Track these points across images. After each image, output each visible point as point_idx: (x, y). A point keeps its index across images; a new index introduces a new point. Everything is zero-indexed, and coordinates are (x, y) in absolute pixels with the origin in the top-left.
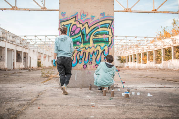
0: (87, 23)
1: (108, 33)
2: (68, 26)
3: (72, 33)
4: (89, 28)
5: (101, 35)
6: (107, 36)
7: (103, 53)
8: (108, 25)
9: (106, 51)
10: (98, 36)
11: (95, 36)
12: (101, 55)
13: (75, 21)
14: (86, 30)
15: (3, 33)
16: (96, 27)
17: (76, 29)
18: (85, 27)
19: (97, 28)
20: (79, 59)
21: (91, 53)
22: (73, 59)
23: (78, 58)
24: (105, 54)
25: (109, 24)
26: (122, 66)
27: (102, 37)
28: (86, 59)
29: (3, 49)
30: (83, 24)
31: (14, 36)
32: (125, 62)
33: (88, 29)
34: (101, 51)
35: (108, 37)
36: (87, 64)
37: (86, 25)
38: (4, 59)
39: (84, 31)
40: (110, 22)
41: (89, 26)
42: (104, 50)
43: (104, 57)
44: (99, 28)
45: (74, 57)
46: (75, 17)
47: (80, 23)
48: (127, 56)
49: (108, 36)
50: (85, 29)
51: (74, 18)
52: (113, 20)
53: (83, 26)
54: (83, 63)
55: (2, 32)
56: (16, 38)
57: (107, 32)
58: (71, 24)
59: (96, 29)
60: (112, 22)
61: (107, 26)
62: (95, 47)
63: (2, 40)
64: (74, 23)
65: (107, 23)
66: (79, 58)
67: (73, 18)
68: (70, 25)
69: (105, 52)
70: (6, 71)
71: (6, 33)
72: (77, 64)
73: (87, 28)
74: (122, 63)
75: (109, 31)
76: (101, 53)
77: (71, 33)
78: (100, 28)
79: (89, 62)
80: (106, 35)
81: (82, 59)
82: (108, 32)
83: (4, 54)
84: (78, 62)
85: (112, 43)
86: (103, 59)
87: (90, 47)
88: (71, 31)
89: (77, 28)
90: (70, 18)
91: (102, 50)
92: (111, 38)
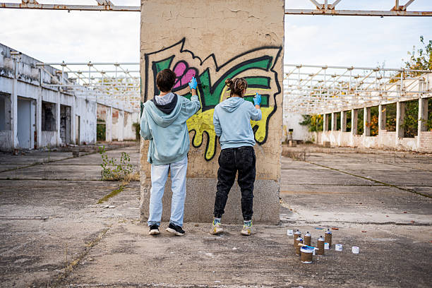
0: (213, 56)
6: (264, 92)
13: (182, 51)
14: (209, 75)
15: (5, 57)
17: (184, 73)
18: (208, 69)
25: (271, 58)
26: (314, 140)
28: (209, 150)
29: (7, 100)
31: (35, 64)
32: (322, 130)
38: (10, 123)
41: (219, 66)
46: (183, 40)
48: (327, 115)
51: (181, 44)
52: (281, 48)
53: (202, 64)
54: (201, 161)
55: (2, 53)
56: (40, 70)
58: (172, 58)
63: (3, 76)
64: (179, 56)
66: (192, 148)
67: (178, 44)
69: (259, 132)
70: (14, 154)
71: (13, 57)
73: (213, 70)
74: (315, 133)
80: (261, 90)
83: (10, 112)
85: (278, 109)
92: (275, 95)
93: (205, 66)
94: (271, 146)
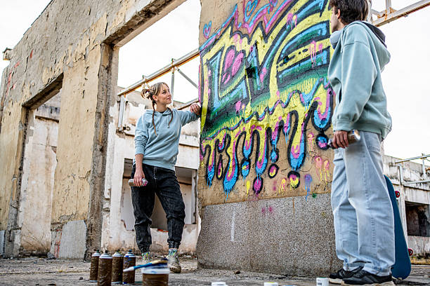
0: (260, 24)
1: (324, 31)
2: (216, 59)
3: (224, 77)
4: (266, 38)
5: (301, 50)
6: (321, 46)
7: (310, 120)
9: (323, 107)
10: (294, 57)
11: (282, 62)
12: (304, 131)
13: (231, 35)
14: (256, 51)
16: (284, 28)
17: (234, 61)
19: (288, 27)
20: (242, 163)
21: (273, 129)
22: (228, 165)
23: (240, 158)
24: (318, 123)
27: (304, 55)
28: (260, 158)
30: (250, 35)
33: (263, 43)
34: (303, 112)
35: (324, 46)
36: (263, 176)
37: (258, 35)
39: (252, 57)
41: (267, 33)
42: (315, 105)
44: (294, 27)
45: (229, 157)
47: (242, 37)
49: (325, 43)
50: (254, 48)
54: (252, 176)
57: (321, 29)
59: (284, 33)
61: (319, 4)
62: (285, 102)
66: (242, 158)
68: (220, 53)
69: (319, 111)
72: (237, 179)
75: (328, 22)
76: (306, 121)
77: (222, 78)
78: (299, 22)
79: (269, 166)
80: (318, 43)
81: (249, 161)
82: (324, 27)
84: (238, 174)
86: (313, 142)
87: (271, 107)
88: (223, 73)
89: (236, 55)
90: (222, 33)
91: (307, 108)
93: (253, 42)
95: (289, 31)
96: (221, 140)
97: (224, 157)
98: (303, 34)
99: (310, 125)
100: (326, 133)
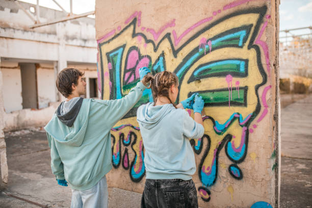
0: (168, 36)
1: (242, 69)
2: (117, 54)
3: (127, 75)
4: (175, 53)
6: (238, 83)
7: (223, 149)
8: (243, 33)
9: (237, 141)
12: (217, 156)
13: (134, 35)
14: (164, 62)
16: (196, 50)
17: (137, 63)
18: (163, 54)
19: (201, 50)
22: (134, 159)
24: (231, 154)
25: (247, 28)
30: (156, 43)
33: (172, 57)
34: (216, 140)
35: (242, 85)
37: (165, 46)
39: (159, 67)
40: (252, 19)
41: (176, 48)
42: (229, 137)
43: (230, 163)
44: (208, 52)
45: (135, 153)
46: (134, 22)
47: (148, 41)
49: (242, 82)
50: (161, 58)
51: (132, 27)
52: (262, 11)
53: (155, 50)
57: (238, 66)
58: (124, 46)
59: (197, 55)
60: (260, 21)
61: (238, 38)
64: (131, 42)
65: (238, 25)
67: (129, 26)
68: (122, 49)
69: (233, 146)
73: (169, 56)
75: (247, 61)
76: (219, 149)
77: (124, 75)
78: (213, 49)
80: (235, 79)
82: (242, 64)
85: (263, 109)
86: (226, 169)
88: (126, 71)
89: (141, 57)
90: (122, 29)
91: (220, 138)
92: (257, 88)
93: (159, 52)
94: (253, 168)
95: (202, 55)
96: (126, 136)
97: (130, 151)
98: (219, 63)
99: (222, 153)
100: (239, 165)
